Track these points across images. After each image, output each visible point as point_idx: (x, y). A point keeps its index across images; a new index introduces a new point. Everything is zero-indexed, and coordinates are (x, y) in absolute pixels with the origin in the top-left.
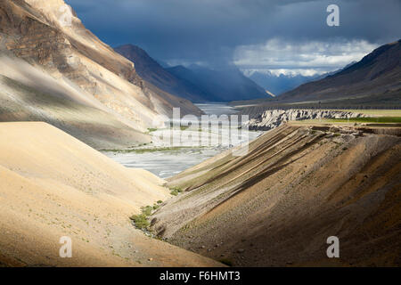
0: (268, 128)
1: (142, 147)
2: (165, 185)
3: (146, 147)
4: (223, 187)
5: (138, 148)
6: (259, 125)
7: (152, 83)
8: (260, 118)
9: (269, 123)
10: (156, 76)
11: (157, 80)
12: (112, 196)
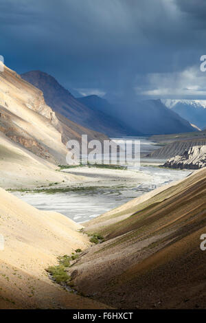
0: (196, 167)
1: (53, 187)
2: (81, 231)
3: (58, 187)
4: (154, 234)
5: (49, 188)
6: (185, 162)
7: (63, 113)
8: (186, 155)
9: (196, 161)
10: (67, 106)
11: (68, 110)
12: (25, 244)
